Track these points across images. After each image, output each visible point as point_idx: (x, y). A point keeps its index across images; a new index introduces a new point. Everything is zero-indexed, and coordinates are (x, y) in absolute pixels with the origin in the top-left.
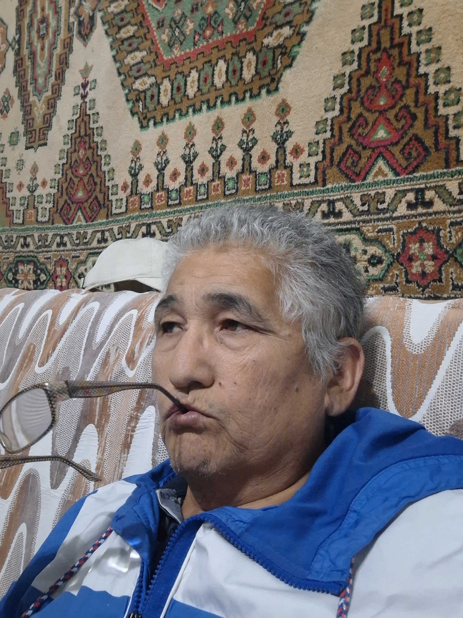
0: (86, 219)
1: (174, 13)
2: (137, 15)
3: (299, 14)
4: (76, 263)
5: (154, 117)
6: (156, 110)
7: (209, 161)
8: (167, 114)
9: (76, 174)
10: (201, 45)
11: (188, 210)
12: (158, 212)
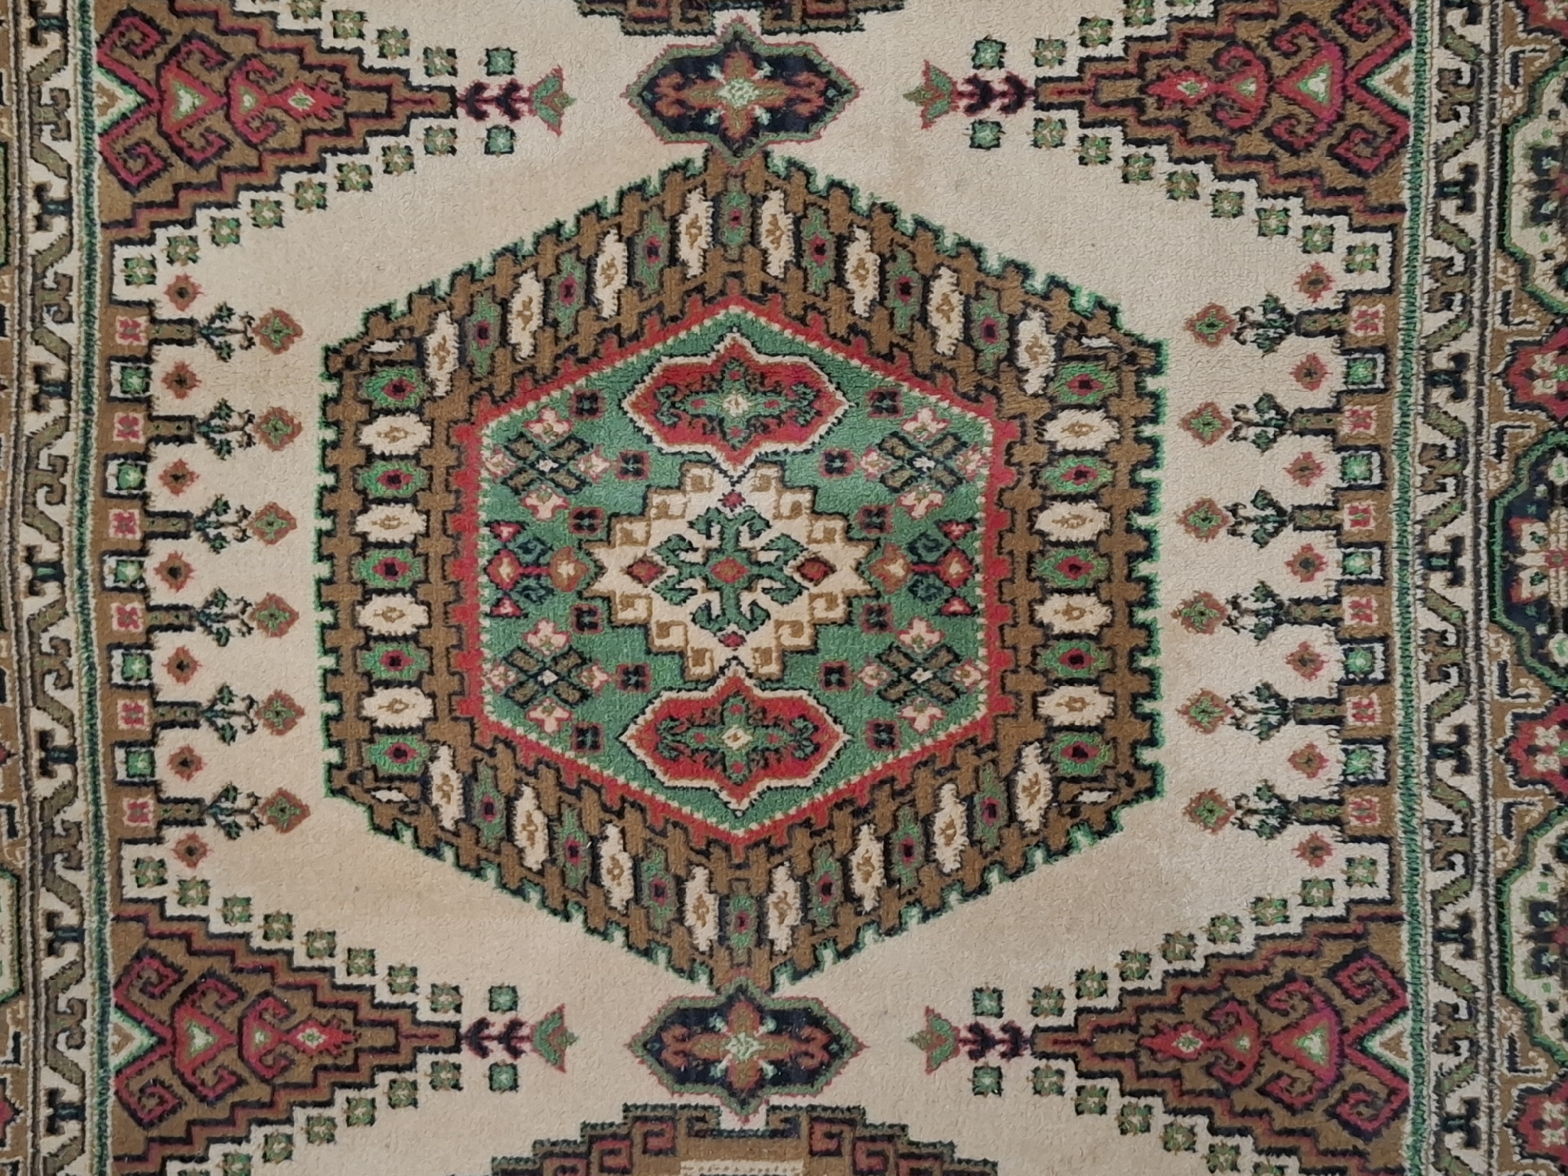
0: (1396, 1016)
1: (867, 690)
2: (831, 826)
3: (999, 299)
4: (1531, 1054)
5: (1134, 746)
6: (1114, 739)
7: (1289, 542)
8: (1134, 697)
9: (1249, 1068)
10: (979, 591)
11: (1405, 608)
12: (1399, 716)
